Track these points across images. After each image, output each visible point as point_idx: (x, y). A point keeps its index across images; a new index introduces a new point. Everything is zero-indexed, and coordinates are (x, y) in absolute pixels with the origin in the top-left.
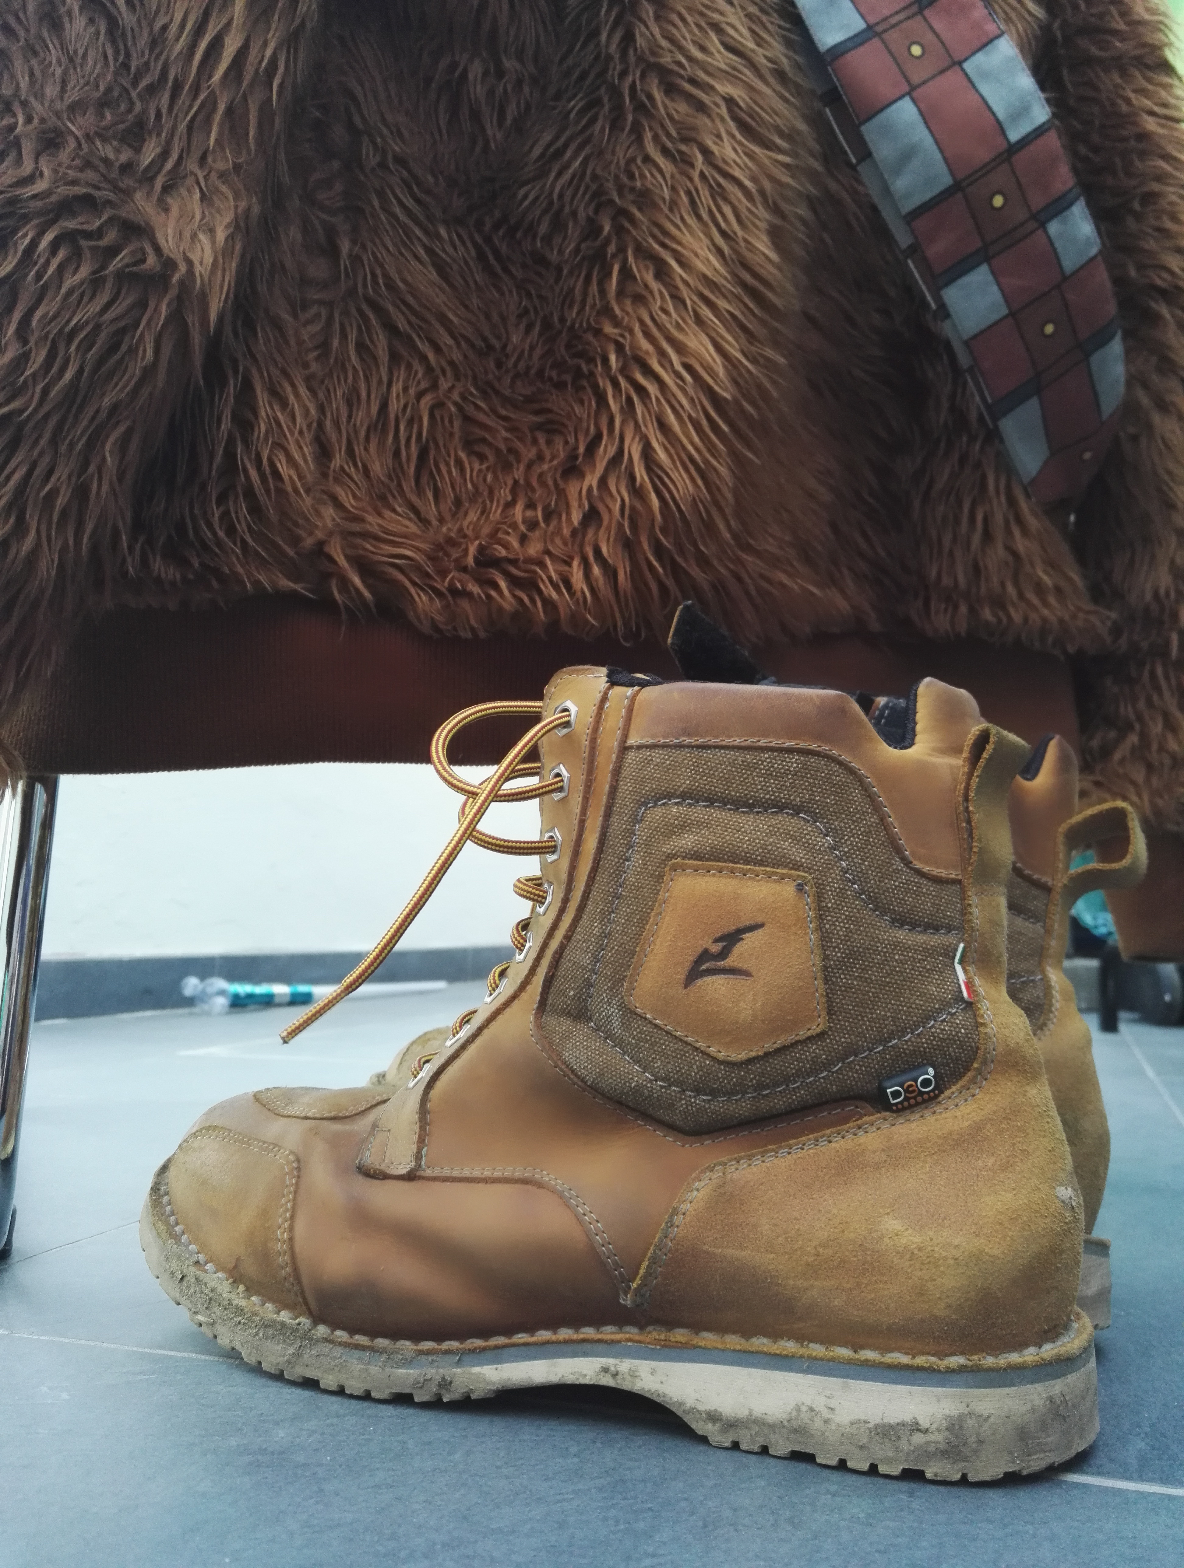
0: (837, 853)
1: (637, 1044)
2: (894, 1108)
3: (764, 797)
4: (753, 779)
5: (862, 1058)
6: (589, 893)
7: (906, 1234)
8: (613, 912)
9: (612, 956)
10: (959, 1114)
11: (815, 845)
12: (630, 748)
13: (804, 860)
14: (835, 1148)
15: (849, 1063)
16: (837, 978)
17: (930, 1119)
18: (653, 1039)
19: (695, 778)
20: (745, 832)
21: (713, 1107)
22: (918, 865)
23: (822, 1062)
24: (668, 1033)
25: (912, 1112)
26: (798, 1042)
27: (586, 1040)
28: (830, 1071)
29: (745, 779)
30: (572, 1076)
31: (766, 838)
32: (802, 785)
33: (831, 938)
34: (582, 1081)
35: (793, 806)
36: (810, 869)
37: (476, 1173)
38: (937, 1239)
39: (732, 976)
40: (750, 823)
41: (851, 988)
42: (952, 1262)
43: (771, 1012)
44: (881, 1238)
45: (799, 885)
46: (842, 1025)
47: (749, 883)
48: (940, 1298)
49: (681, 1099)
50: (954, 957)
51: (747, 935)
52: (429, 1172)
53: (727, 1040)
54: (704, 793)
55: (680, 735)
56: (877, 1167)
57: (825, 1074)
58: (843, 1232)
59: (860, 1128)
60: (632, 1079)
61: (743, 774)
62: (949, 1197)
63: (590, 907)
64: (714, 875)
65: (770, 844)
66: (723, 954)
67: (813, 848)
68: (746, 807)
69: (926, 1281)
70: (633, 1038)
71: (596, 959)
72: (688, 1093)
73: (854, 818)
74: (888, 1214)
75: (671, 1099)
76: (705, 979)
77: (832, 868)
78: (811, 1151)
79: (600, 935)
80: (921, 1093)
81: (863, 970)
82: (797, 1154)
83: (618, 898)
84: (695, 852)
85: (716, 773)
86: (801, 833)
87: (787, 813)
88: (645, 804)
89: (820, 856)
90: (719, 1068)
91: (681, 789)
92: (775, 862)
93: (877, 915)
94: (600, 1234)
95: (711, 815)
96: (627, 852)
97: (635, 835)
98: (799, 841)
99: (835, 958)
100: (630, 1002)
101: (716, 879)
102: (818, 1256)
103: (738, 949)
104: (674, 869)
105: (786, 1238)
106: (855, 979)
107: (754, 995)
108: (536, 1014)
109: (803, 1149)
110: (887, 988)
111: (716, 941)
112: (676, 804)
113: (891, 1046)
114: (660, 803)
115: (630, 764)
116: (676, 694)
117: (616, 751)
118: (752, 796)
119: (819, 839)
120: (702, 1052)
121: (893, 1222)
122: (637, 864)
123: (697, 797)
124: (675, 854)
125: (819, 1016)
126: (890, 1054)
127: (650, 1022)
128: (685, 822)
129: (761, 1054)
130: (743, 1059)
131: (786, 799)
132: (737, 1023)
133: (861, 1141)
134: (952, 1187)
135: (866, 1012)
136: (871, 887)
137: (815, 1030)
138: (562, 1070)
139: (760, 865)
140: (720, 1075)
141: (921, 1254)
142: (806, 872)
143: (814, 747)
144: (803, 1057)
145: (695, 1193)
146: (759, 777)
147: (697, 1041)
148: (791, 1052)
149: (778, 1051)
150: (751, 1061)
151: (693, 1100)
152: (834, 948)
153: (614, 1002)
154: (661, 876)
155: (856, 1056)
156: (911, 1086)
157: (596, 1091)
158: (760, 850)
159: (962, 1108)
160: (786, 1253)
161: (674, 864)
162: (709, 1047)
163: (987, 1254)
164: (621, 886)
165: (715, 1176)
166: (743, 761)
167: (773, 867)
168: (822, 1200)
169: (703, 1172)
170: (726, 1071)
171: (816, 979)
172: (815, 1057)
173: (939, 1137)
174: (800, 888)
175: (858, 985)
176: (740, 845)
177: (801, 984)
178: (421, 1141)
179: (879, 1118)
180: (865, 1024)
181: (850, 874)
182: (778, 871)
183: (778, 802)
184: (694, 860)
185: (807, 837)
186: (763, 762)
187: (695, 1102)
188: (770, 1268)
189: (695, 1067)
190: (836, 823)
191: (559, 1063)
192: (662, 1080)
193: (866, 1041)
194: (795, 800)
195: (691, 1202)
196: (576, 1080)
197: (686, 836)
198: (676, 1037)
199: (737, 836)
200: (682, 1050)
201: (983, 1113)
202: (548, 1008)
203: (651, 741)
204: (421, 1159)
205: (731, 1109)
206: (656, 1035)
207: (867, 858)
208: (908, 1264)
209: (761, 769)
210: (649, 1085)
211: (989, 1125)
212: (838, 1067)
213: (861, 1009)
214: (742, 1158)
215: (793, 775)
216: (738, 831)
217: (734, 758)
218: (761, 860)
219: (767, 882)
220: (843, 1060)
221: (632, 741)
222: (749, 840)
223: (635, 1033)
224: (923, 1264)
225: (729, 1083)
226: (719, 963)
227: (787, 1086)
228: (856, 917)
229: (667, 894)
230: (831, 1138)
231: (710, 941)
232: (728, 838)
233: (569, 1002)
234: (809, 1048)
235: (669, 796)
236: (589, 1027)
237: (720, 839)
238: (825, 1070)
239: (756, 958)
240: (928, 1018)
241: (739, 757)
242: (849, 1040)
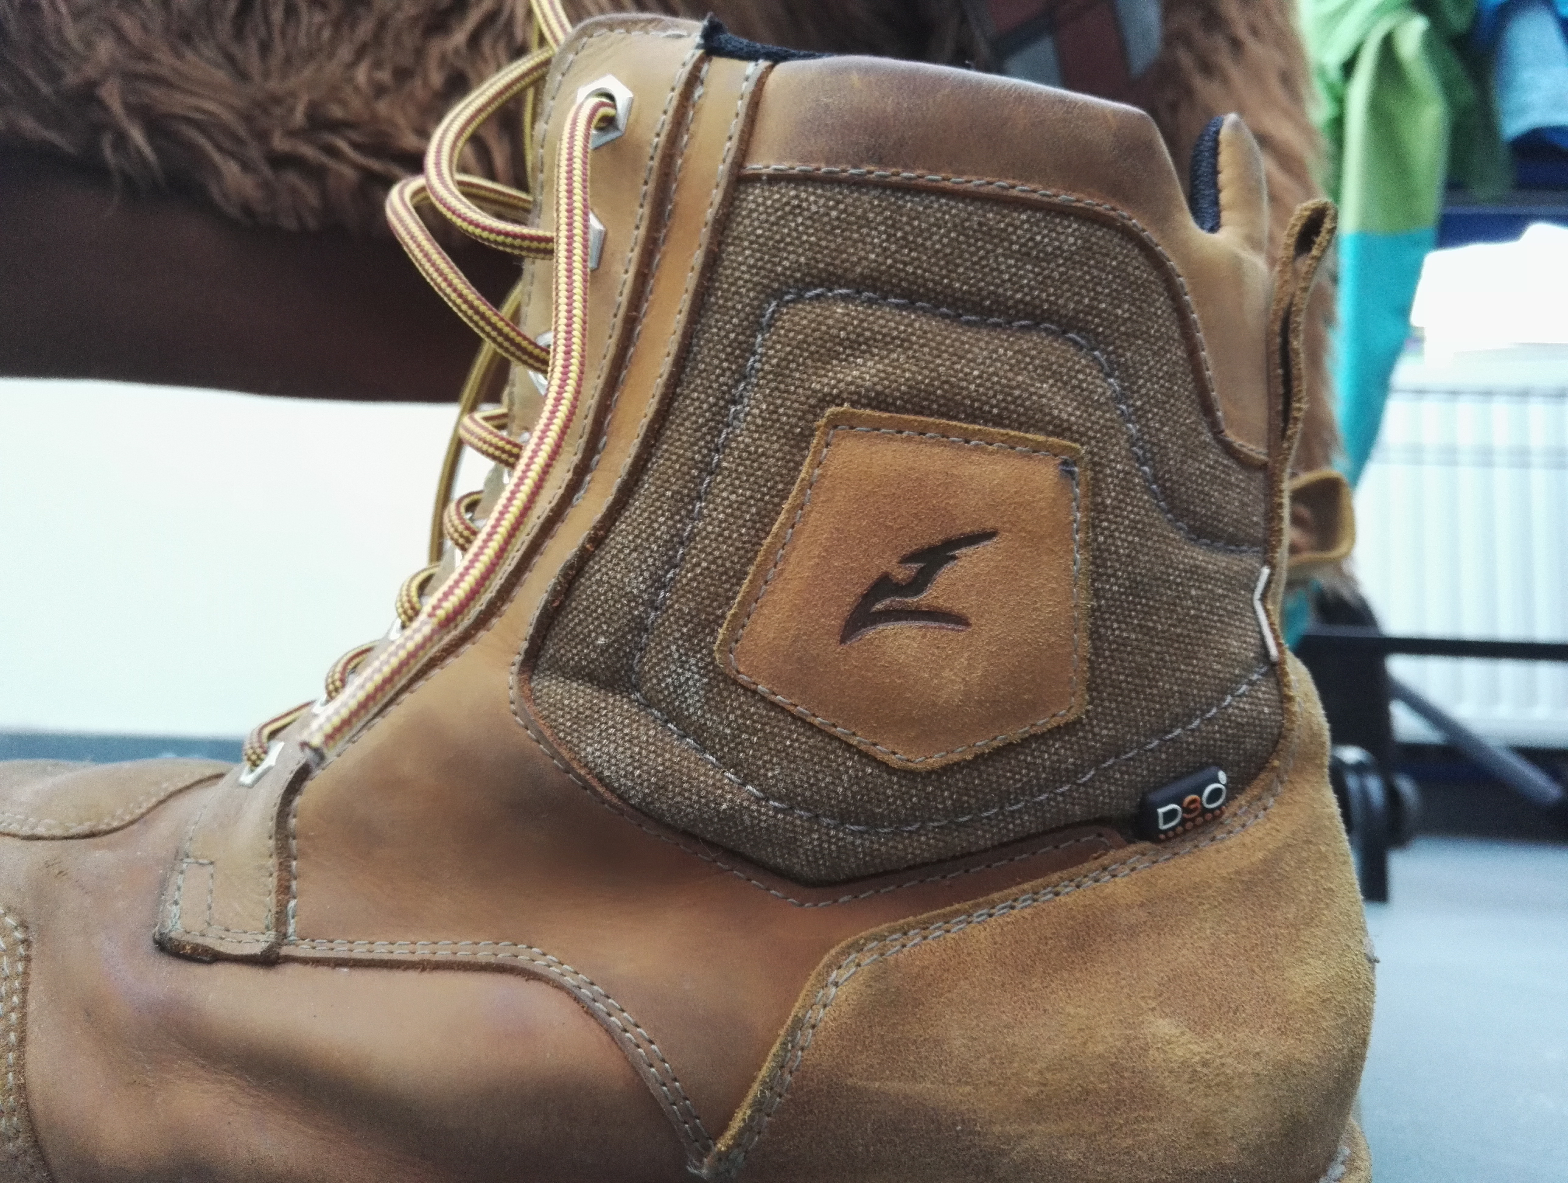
0: (1123, 407)
1: (734, 737)
2: (1162, 836)
3: (1011, 297)
4: (996, 260)
5: (1127, 760)
6: (647, 461)
7: (1183, 1039)
8: (699, 498)
9: (694, 579)
10: (1248, 840)
11: (1092, 392)
12: (755, 178)
13: (1073, 419)
14: (1066, 904)
15: (1105, 769)
16: (1107, 628)
17: (1209, 849)
18: (768, 729)
19: (885, 249)
20: (973, 360)
21: (867, 844)
22: (1231, 436)
23: (1067, 769)
24: (796, 718)
25: (1183, 841)
26: (1035, 737)
27: (629, 726)
28: (1075, 783)
29: (981, 258)
30: (601, 790)
31: (1010, 375)
32: (1080, 278)
33: (1105, 560)
34: (620, 797)
35: (1061, 317)
36: (1082, 435)
37: (401, 952)
38: (1229, 1044)
39: (933, 624)
40: (982, 344)
41: (1125, 646)
42: (1251, 1080)
43: (997, 688)
44: (1145, 1049)
45: (1065, 463)
46: (1104, 707)
47: (975, 457)
48: (1232, 1138)
49: (811, 831)
50: (1252, 591)
51: (964, 550)
52: (304, 950)
53: (913, 734)
54: (901, 280)
55: (862, 161)
56: (1133, 931)
57: (1066, 788)
58: (1085, 1044)
59: (1105, 869)
60: (721, 796)
61: (979, 249)
62: (1240, 975)
63: (649, 483)
64: (909, 439)
65: (1018, 386)
66: (918, 584)
67: (1088, 397)
68: (976, 314)
69: (1214, 1113)
70: (729, 726)
71: (657, 582)
72: (825, 821)
73: (1156, 348)
74: (1153, 1009)
75: (793, 831)
76: (880, 627)
77: (1115, 436)
78: (1028, 911)
79: (671, 540)
80: (1205, 811)
81: (1146, 613)
82: (1002, 917)
83: (711, 473)
84: (878, 394)
85: (928, 243)
86: (1070, 369)
87: (1046, 330)
88: (778, 294)
89: (1099, 413)
90: (890, 780)
91: (858, 270)
92: (1023, 419)
93: (1170, 520)
94: (657, 1063)
95: (910, 325)
96: (735, 386)
97: (754, 353)
98: (1065, 383)
99: (1109, 595)
100: (728, 663)
101: (913, 447)
102: (1045, 1085)
103: (945, 575)
104: (834, 423)
105: (992, 1060)
106: (1134, 630)
107: (970, 658)
108: (521, 672)
109: (1013, 908)
110: (1176, 645)
111: (906, 560)
112: (845, 298)
113: (1172, 740)
114: (809, 294)
115: (751, 211)
116: (855, 78)
117: (723, 183)
118: (990, 293)
119: (1098, 382)
120: (859, 752)
121: (1160, 1022)
122: (756, 411)
123: (887, 288)
124: (838, 396)
125: (1073, 695)
126: (1166, 753)
127: (763, 698)
128: (859, 335)
129: (969, 757)
130: (936, 766)
131: (1051, 303)
132: (934, 705)
133: (1107, 891)
134: (1243, 958)
135: (1143, 685)
136: (1169, 472)
137: (1064, 715)
138: (579, 777)
139: (995, 425)
140: (889, 792)
141: (1205, 1071)
142: (1075, 441)
143: (1104, 207)
144: (1038, 761)
145: (833, 990)
146: (1007, 257)
147: (854, 734)
148: (1018, 754)
149: (998, 752)
150: (947, 769)
151: (832, 833)
152: (1109, 576)
153: (692, 661)
154: (805, 437)
155: (1117, 757)
156: (1193, 801)
157: (646, 814)
158: (1000, 397)
159: (1251, 830)
160: (990, 1082)
161: (836, 415)
162: (875, 744)
163: (1298, 1061)
164: (717, 451)
165: (868, 961)
166: (980, 224)
167: (1019, 429)
168: (1048, 991)
169: (846, 952)
170: (901, 786)
171: (1076, 631)
172: (1059, 761)
173: (1223, 879)
174: (1067, 470)
175: (1136, 640)
176: (964, 384)
177: (1053, 639)
178: (284, 890)
179: (1136, 853)
180: (1139, 706)
181: (1141, 448)
182: (1029, 436)
183: (1036, 307)
184: (873, 408)
185: (1081, 376)
186: (1016, 228)
187: (836, 836)
188: (964, 1108)
189: (845, 777)
190: (1129, 354)
191: (575, 765)
192: (780, 799)
193: (1137, 733)
194: (1065, 306)
195: (825, 1006)
196: (608, 795)
197: (860, 361)
198: (812, 726)
199: (958, 367)
200: (823, 748)
201: (1280, 836)
202: (543, 662)
203: (799, 168)
204: (285, 923)
205: (900, 846)
206: (774, 723)
207: (1168, 419)
208: (1186, 1087)
209: (1012, 243)
210: (754, 807)
211: (1288, 854)
212: (1089, 776)
213: (1138, 681)
214: (911, 927)
215: (1066, 259)
216: (961, 358)
217: (963, 215)
218: (998, 415)
219: (1008, 456)
220: (1096, 763)
221: (756, 165)
222: (980, 377)
223: (732, 717)
224: (1209, 1086)
225: (904, 805)
226: (909, 600)
227: (1002, 808)
228: (1144, 524)
229: (817, 472)
230: (1058, 889)
231: (895, 560)
232: (941, 369)
233: (593, 655)
234: (1049, 746)
235: (829, 280)
236: (630, 701)
237: (926, 372)
238: (1068, 782)
239: (979, 593)
240: (1224, 692)
241: (976, 215)
242: (1113, 733)
